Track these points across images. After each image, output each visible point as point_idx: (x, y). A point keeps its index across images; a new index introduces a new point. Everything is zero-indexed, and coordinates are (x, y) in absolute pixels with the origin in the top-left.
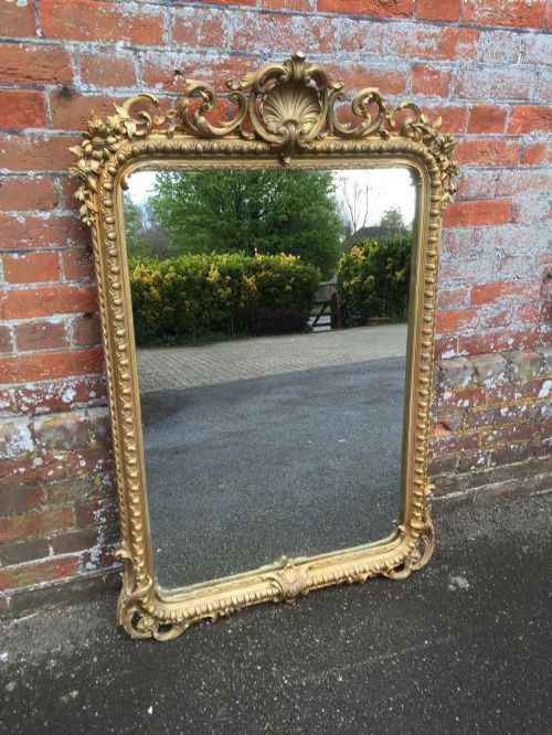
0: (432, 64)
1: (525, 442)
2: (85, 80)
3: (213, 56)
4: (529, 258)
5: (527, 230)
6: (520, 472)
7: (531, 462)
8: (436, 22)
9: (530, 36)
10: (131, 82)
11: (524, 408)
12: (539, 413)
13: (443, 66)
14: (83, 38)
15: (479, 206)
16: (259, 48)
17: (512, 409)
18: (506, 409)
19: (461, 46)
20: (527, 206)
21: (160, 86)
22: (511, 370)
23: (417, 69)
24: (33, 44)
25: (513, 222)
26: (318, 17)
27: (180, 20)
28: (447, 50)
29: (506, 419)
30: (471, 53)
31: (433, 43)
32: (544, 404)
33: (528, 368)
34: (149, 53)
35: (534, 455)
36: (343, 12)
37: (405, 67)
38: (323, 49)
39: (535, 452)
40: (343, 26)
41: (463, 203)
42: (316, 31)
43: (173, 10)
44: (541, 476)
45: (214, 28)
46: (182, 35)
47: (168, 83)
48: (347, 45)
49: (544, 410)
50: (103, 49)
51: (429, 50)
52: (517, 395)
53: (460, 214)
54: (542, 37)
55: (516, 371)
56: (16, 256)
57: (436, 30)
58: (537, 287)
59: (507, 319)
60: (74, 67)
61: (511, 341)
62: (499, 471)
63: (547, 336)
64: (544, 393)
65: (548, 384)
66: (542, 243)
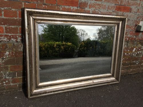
1: (129, 62)
4: (133, 20)
5: (133, 14)
6: (127, 68)
7: (130, 66)
11: (130, 54)
12: (133, 55)
15: (124, 7)
17: (127, 54)
18: (126, 54)
20: (133, 9)
22: (128, 45)
25: (130, 12)
29: (126, 56)
32: (133, 53)
33: (131, 45)
35: (131, 65)
39: (131, 64)
41: (121, 6)
44: (132, 70)
49: (133, 54)
52: (129, 51)
53: (120, 8)
55: (129, 45)
56: (27, 3)
58: (134, 28)
59: (127, 34)
61: (128, 39)
62: (123, 68)
63: (135, 39)
64: (134, 51)
65: (135, 49)
66: (136, 18)
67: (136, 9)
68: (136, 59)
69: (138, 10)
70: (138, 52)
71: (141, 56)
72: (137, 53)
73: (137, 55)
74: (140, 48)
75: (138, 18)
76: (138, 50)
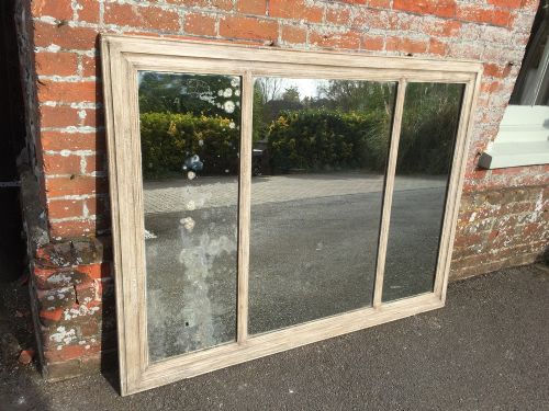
0: (439, 39)
1: (460, 248)
2: (283, 39)
3: (343, 29)
6: (455, 266)
7: (461, 260)
8: (444, 18)
9: (483, 27)
10: (303, 41)
11: (462, 228)
12: (468, 231)
13: (444, 40)
14: (286, 17)
16: (364, 26)
17: (457, 228)
19: (454, 30)
21: (316, 43)
23: (432, 41)
24: (264, 18)
26: (392, 12)
27: (331, 10)
28: (446, 32)
30: (456, 34)
31: (440, 28)
32: (471, 226)
33: (466, 204)
34: (314, 26)
35: (464, 256)
36: (403, 10)
37: (427, 39)
38: (392, 29)
39: (464, 254)
40: (403, 17)
42: (390, 20)
43: (329, 5)
44: (465, 269)
45: (346, 15)
46: (331, 18)
47: (320, 42)
48: (403, 27)
49: (471, 229)
50: (294, 24)
51: (439, 32)
54: (489, 27)
57: (443, 22)
58: (472, 160)
60: (280, 31)
63: (474, 188)
64: (472, 219)
65: (474, 214)
66: (478, 135)
67: (481, 114)
68: (477, 240)
69: (484, 115)
70: (483, 223)
71: (490, 231)
72: (481, 225)
73: (479, 229)
74: (485, 211)
75: (482, 135)
76: (483, 217)
